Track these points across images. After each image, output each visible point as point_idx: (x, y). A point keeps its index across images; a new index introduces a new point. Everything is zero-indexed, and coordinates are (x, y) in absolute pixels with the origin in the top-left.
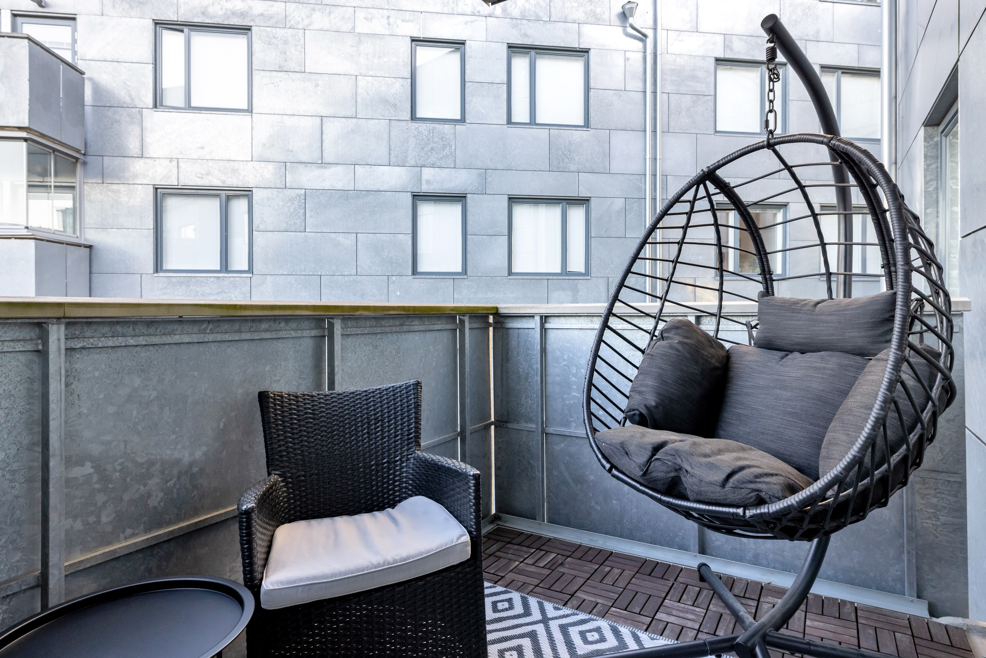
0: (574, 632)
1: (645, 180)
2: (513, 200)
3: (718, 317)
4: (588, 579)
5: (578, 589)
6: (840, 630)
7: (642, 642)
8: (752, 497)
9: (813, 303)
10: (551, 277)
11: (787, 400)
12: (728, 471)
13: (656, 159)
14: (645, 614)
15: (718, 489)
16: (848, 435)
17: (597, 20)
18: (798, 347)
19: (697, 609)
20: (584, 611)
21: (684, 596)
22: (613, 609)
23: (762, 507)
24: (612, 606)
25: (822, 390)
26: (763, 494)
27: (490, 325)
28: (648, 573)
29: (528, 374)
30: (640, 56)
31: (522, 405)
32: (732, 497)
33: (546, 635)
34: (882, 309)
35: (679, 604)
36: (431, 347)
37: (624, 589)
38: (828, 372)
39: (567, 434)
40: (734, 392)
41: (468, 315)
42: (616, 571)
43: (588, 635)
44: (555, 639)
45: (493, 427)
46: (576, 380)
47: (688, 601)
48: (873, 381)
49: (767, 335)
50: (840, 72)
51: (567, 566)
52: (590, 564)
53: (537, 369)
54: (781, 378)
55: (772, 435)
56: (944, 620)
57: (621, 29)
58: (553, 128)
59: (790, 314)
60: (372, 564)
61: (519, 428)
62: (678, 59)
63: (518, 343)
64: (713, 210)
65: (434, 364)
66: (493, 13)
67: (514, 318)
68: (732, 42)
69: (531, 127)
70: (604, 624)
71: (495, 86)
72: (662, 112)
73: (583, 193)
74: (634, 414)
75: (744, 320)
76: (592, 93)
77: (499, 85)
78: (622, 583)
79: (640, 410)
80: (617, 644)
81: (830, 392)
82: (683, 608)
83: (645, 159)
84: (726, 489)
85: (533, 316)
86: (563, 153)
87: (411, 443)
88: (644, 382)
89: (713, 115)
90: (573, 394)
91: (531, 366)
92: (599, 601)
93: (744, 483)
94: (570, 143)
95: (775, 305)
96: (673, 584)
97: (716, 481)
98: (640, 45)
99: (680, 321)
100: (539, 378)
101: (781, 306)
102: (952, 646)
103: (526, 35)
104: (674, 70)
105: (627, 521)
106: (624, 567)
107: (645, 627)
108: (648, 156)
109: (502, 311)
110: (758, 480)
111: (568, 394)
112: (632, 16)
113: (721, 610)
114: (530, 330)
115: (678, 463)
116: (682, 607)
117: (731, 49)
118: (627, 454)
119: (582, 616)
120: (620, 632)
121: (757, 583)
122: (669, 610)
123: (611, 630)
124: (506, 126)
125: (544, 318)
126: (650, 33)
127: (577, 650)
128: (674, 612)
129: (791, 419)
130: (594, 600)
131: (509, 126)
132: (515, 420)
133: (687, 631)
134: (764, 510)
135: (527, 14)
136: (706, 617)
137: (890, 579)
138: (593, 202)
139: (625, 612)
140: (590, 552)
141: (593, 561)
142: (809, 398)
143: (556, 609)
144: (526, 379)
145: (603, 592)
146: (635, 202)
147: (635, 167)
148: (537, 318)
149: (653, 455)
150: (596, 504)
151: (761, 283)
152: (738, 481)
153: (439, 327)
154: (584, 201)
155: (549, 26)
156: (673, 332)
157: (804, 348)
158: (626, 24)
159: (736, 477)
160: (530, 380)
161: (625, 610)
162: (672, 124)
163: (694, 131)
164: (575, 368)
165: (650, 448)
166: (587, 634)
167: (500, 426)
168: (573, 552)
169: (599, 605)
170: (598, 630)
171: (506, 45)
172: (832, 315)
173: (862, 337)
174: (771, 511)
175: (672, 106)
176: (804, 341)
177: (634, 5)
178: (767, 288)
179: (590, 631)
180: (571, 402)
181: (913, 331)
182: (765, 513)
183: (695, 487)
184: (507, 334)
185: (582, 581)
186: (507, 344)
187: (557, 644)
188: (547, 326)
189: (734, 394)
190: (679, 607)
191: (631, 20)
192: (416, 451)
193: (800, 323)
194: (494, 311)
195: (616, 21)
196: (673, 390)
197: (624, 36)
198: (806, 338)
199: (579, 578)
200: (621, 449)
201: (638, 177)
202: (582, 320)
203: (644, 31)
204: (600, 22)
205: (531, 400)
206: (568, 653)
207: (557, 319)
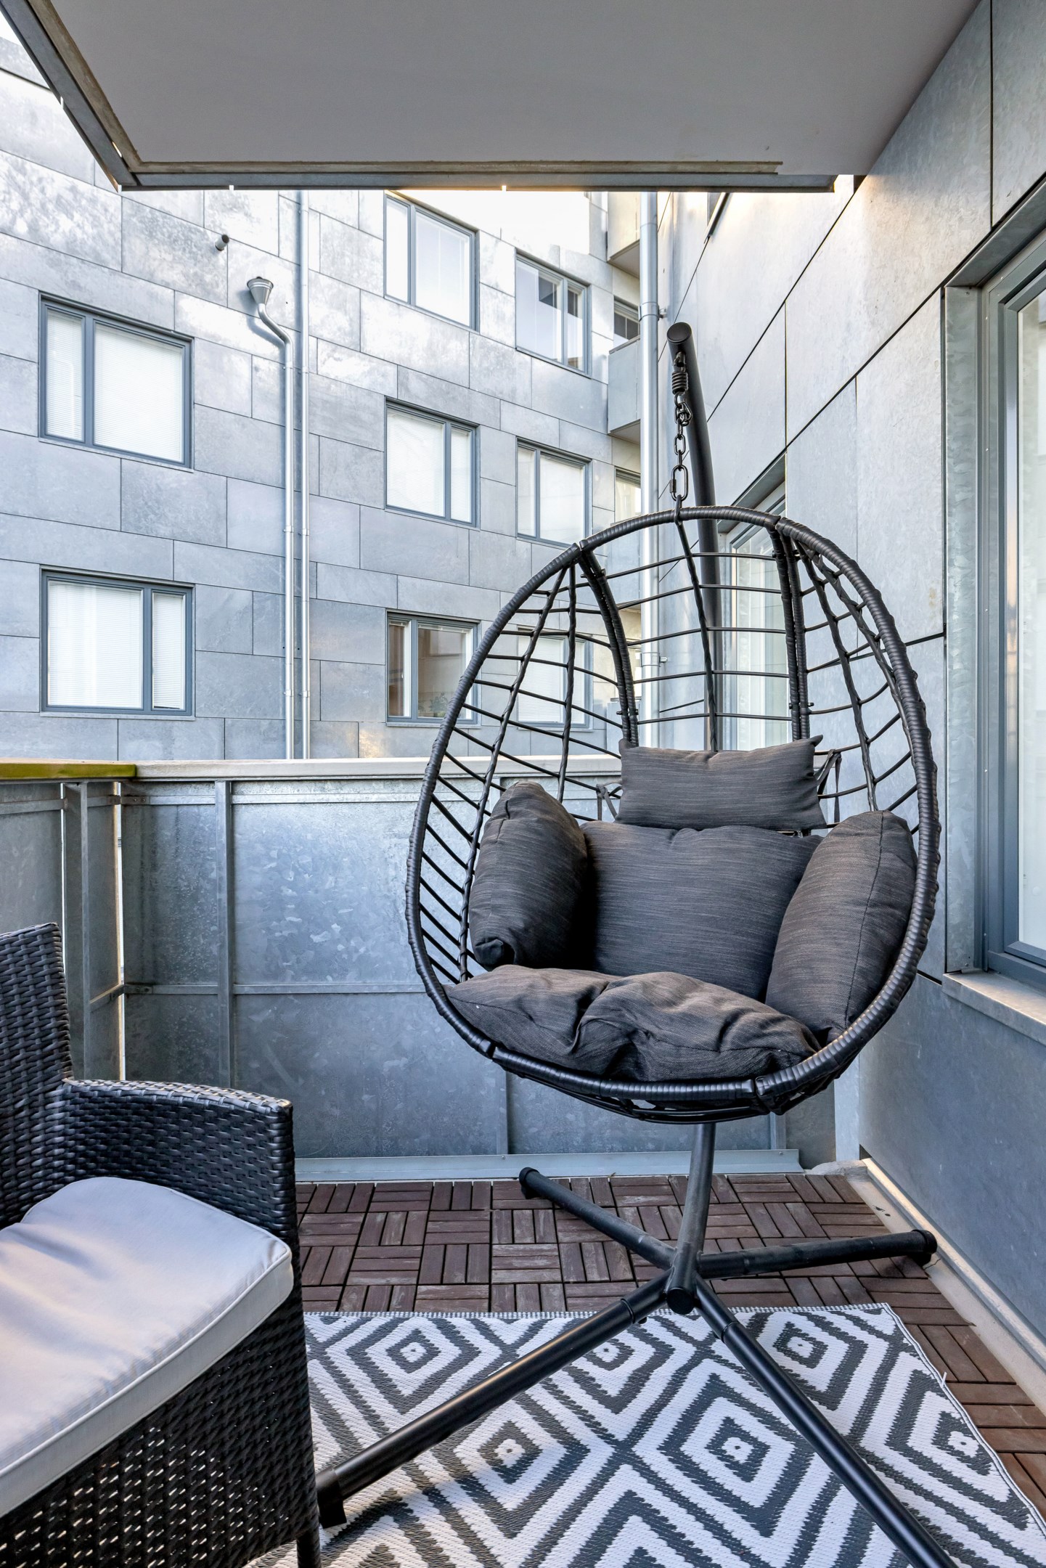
0: (377, 1353)
1: (284, 566)
2: (50, 574)
3: (561, 779)
4: (357, 1246)
5: (349, 1271)
6: (730, 1220)
7: (496, 1333)
8: (761, 1061)
9: (701, 757)
10: (124, 716)
11: (698, 901)
12: (719, 1023)
13: (300, 535)
14: (475, 1281)
15: (711, 1056)
16: (838, 945)
17: (206, 294)
18: (688, 822)
19: (545, 1247)
20: (376, 1309)
21: (517, 1232)
22: (422, 1288)
23: (782, 1073)
24: (418, 1284)
25: (744, 883)
26: (778, 1053)
27: (116, 800)
28: (447, 1207)
29: (198, 889)
30: (275, 367)
31: (186, 948)
32: (734, 1066)
33: (332, 1380)
34: (800, 765)
35: (515, 1247)
36: (14, 849)
37: (423, 1245)
38: (744, 855)
39: (278, 991)
40: (612, 894)
41: (87, 782)
42: (396, 1217)
43: (405, 1351)
44: (352, 1382)
45: (122, 998)
46: (295, 893)
47: (525, 1237)
48: (851, 865)
49: (641, 804)
50: (539, 450)
51: (310, 1232)
52: (347, 1218)
53: (221, 878)
54: (682, 868)
55: (685, 955)
56: (819, 1170)
57: (244, 319)
58: (128, 457)
59: (675, 773)
60: (106, 1383)
61: (180, 992)
62: (333, 386)
63: (177, 833)
64: (572, 610)
65: (20, 883)
66: (10, 229)
67: (168, 787)
68: (408, 379)
69: (86, 449)
70: (419, 1321)
71: (15, 362)
72: (309, 462)
73: (183, 576)
74: (494, 947)
75: (594, 783)
76: (197, 411)
77: (22, 363)
78: (415, 1237)
79: (502, 938)
80: (460, 1352)
81: (754, 885)
82: (524, 1251)
83: (285, 532)
84: (723, 1054)
85: (213, 782)
86: (146, 504)
87: (52, 1062)
88: (497, 890)
89: (382, 480)
90: (288, 919)
91: (204, 875)
92: (394, 1280)
93: (748, 1039)
94: (159, 489)
95: (649, 760)
96: (491, 1214)
97: (706, 1044)
98: (273, 351)
99: (531, 786)
100: (224, 896)
101: (660, 761)
102: (845, 1203)
103: (75, 285)
104: (327, 402)
105: (388, 1125)
106: (407, 1206)
107: (486, 1305)
108: (288, 529)
109: (145, 773)
110: (765, 1031)
111: (279, 920)
112: (264, 302)
113: (576, 1237)
114: (202, 808)
115: (628, 1021)
116: (522, 1251)
117: (407, 390)
118: (531, 1018)
119: (379, 1320)
120: (454, 1327)
121: (602, 1180)
122: (507, 1262)
123: (439, 1328)
124: (36, 439)
125: (232, 785)
126: (291, 335)
127: (399, 1388)
128: (516, 1263)
129: (708, 929)
130: (383, 1281)
131: (43, 440)
132: (170, 978)
133: (548, 1289)
134: (785, 1078)
135: (78, 249)
136: (562, 1256)
137: (752, 1130)
138: (199, 593)
139: (443, 1287)
140: (337, 1194)
141: (349, 1210)
142: (727, 895)
143: (328, 1321)
144: (194, 898)
145: (392, 1261)
146: (267, 599)
147: (268, 543)
148: (221, 787)
149: (580, 1014)
150: (332, 1106)
151: (621, 727)
152: (739, 1038)
153: (30, 806)
154: (183, 590)
155: (121, 281)
156: (525, 803)
157: (696, 822)
158: (254, 311)
159: (734, 1030)
160: (202, 900)
161: (441, 1284)
162: (324, 485)
163: (355, 500)
164: (292, 874)
165: (572, 1002)
166: (402, 1350)
167: (138, 993)
168: (309, 1203)
169: (397, 1289)
170: (416, 1336)
171: (37, 293)
172: (734, 773)
173: (776, 804)
174: (797, 1077)
175: (324, 457)
176: (698, 811)
177: (268, 286)
178: (629, 736)
179: (404, 1343)
180: (286, 933)
181: (824, 794)
182: (789, 1083)
183: (669, 1058)
184: (154, 818)
185: (348, 1252)
186: (154, 835)
187: (361, 1389)
188: (238, 799)
189: (612, 898)
190: (518, 1251)
191: (262, 307)
192: (65, 1080)
193: (691, 785)
194: (130, 774)
195: (234, 300)
196: (544, 899)
197: (250, 332)
198: (697, 808)
199: (341, 1249)
200: (519, 1012)
201: (272, 559)
202: (304, 788)
203: (282, 329)
204: (211, 298)
205: (204, 937)
206: (387, 1401)
207: (255, 788)
